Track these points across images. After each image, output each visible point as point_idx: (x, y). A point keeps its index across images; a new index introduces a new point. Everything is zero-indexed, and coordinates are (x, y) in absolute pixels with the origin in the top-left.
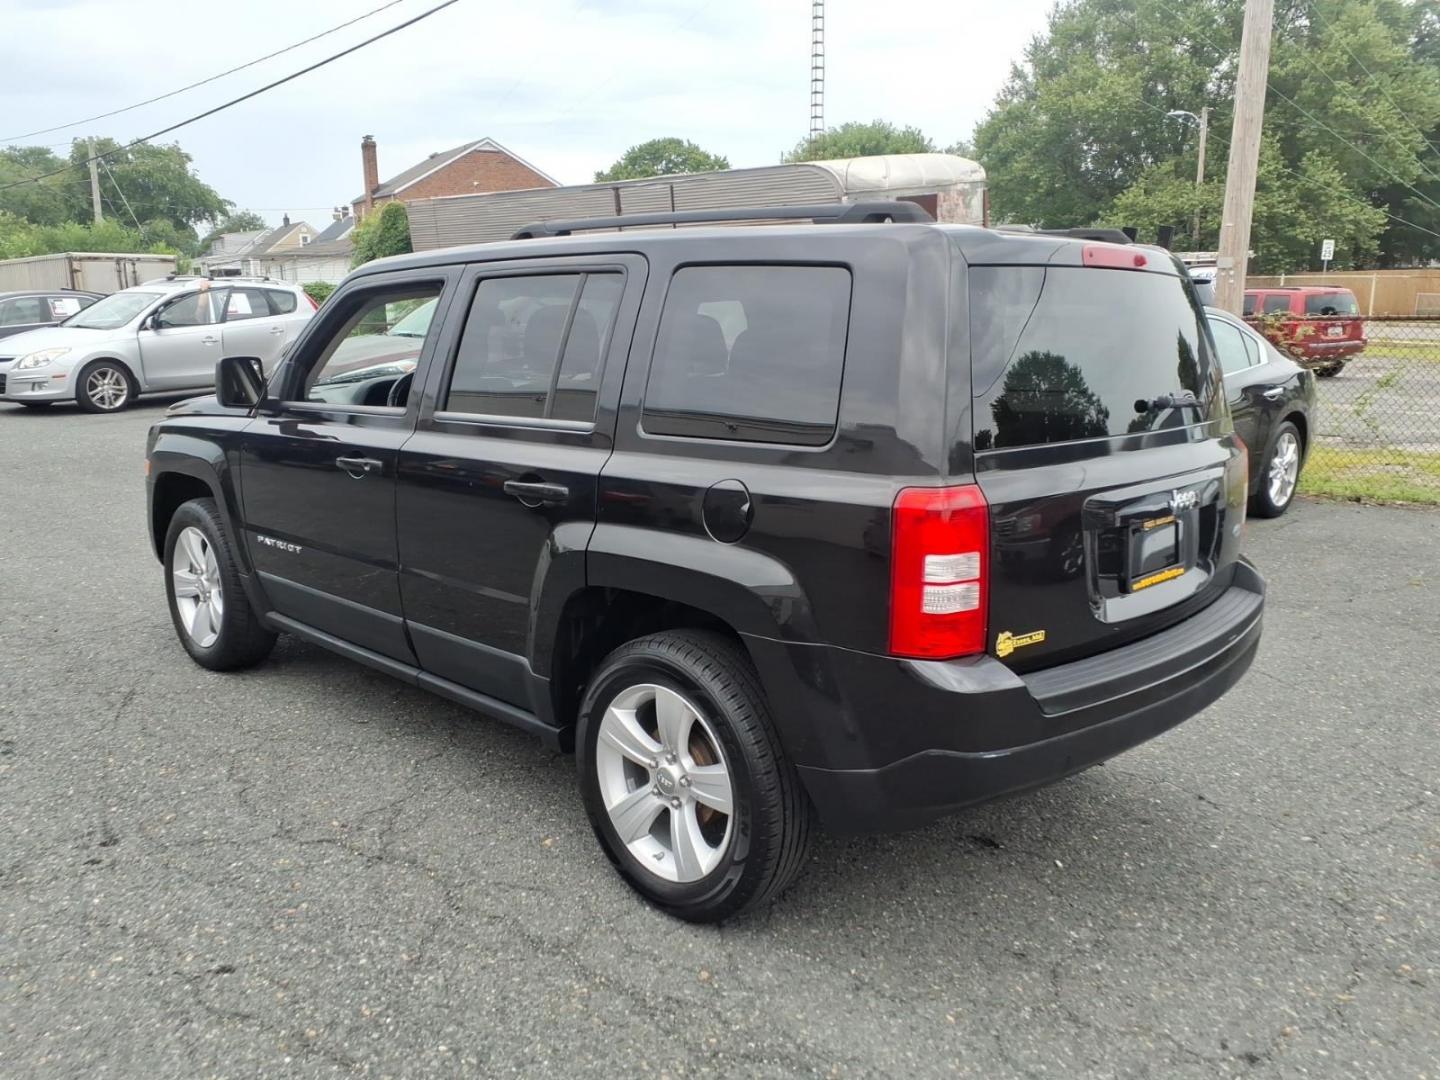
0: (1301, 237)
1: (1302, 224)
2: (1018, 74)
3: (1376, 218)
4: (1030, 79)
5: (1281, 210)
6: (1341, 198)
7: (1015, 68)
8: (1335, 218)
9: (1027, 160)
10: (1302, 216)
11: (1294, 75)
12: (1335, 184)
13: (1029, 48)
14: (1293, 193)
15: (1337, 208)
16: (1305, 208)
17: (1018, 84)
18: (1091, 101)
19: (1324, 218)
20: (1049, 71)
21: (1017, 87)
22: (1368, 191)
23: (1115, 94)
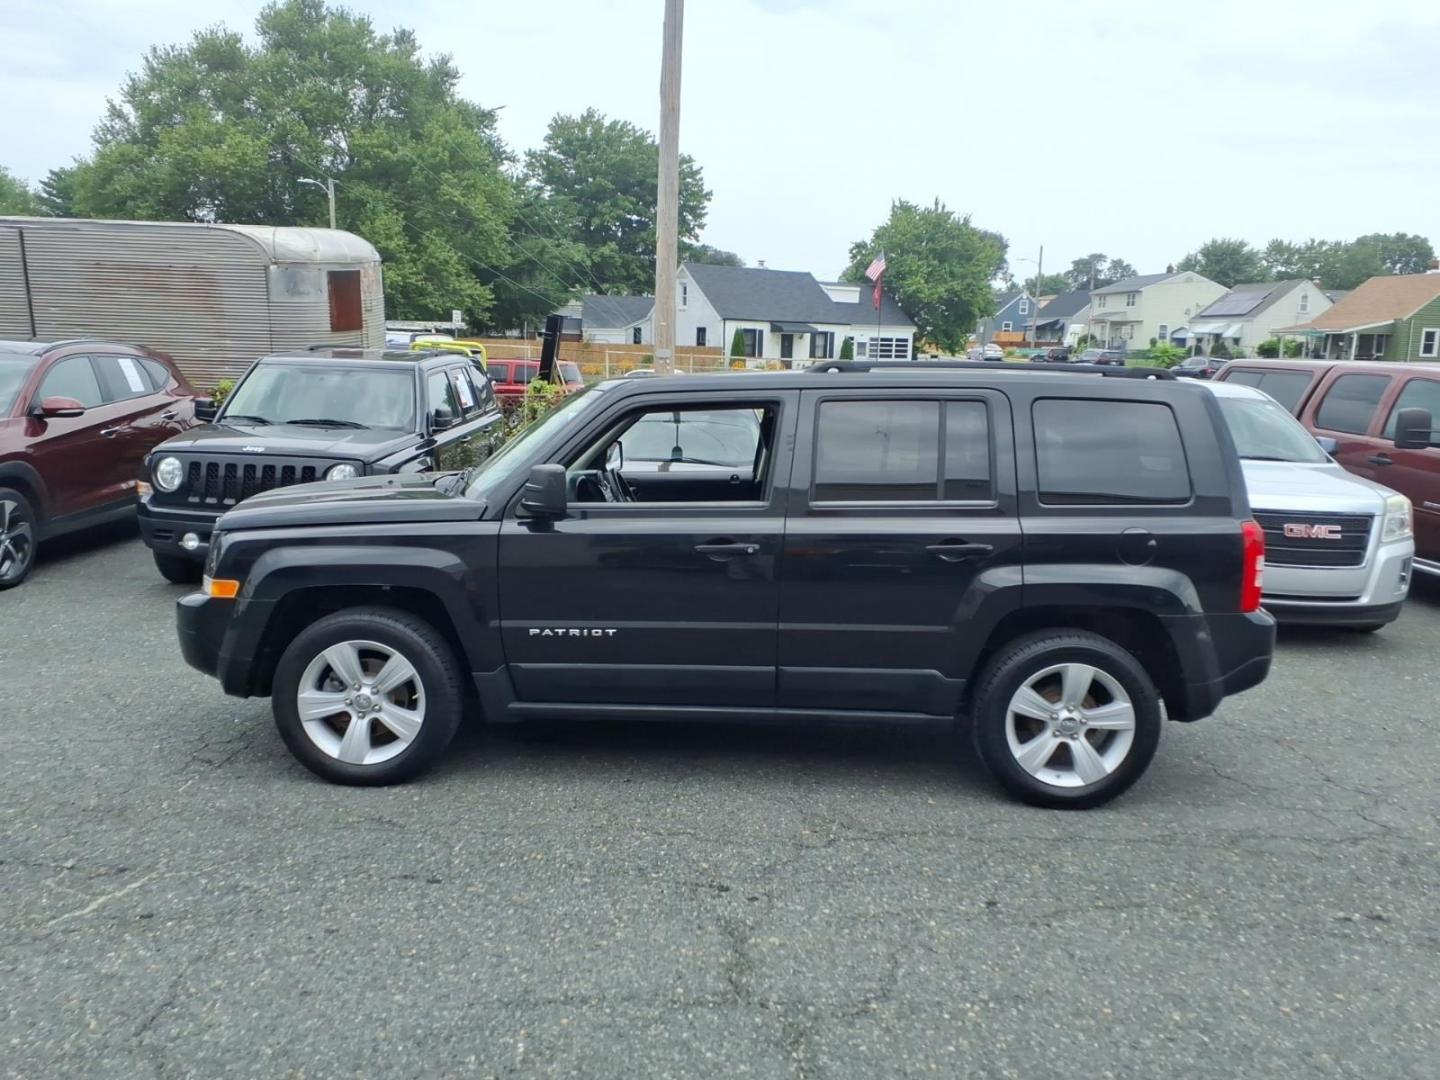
0: (431, 306)
1: (429, 294)
2: (116, 113)
3: (484, 294)
4: (132, 119)
5: (413, 281)
6: (458, 275)
7: (113, 106)
8: (455, 292)
9: (152, 207)
10: (430, 288)
11: (404, 162)
12: (452, 262)
13: (126, 88)
14: (420, 267)
15: (457, 284)
16: (431, 280)
17: (118, 124)
18: (220, 156)
19: (447, 290)
20: (154, 117)
21: (117, 127)
22: (474, 269)
23: (244, 154)
